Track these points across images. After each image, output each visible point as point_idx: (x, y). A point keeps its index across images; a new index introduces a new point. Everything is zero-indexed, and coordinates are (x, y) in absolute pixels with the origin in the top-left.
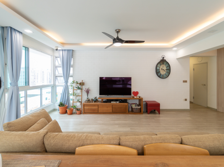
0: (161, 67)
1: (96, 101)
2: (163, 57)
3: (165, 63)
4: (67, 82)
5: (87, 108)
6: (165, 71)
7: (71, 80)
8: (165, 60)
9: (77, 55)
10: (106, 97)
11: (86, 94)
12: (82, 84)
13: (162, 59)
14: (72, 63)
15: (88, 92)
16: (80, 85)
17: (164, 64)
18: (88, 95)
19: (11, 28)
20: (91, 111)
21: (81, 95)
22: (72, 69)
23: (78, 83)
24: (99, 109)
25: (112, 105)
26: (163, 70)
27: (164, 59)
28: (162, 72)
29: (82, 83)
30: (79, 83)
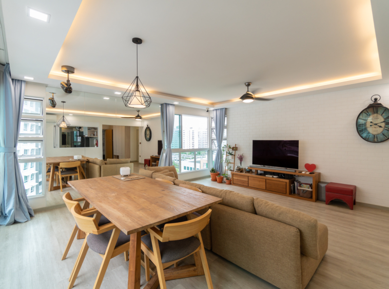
0: (370, 119)
1: (250, 171)
2: (376, 100)
3: (380, 111)
4: (220, 146)
5: (236, 178)
6: (380, 127)
7: (224, 143)
8: (380, 104)
9: (231, 113)
10: (261, 168)
11: (239, 161)
12: (235, 149)
13: (372, 102)
14: (226, 123)
15: (241, 159)
16: (233, 150)
17: (377, 112)
18: (241, 163)
19: (166, 104)
20: (240, 183)
21: (233, 162)
22: (225, 130)
23: (230, 148)
24: (249, 182)
25: (266, 180)
26: (376, 124)
27: (379, 102)
28: (374, 129)
29: (235, 147)
30: (232, 147)
